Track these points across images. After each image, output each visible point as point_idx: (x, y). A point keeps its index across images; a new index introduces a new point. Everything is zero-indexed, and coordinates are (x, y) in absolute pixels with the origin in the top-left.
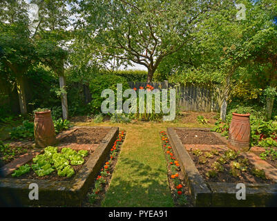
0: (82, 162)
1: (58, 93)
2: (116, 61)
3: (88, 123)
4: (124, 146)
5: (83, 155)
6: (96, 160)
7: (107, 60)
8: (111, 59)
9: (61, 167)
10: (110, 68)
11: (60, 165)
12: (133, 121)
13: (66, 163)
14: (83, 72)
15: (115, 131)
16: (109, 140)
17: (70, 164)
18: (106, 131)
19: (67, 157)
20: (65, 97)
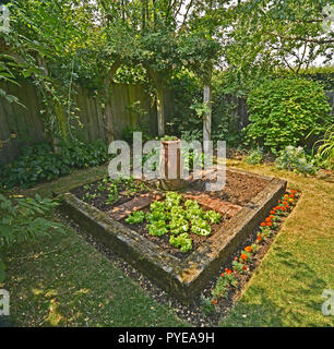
0: (207, 233)
1: (199, 112)
2: (308, 49)
3: (236, 162)
4: (289, 224)
5: (213, 221)
6: (229, 238)
7: (288, 51)
8: (299, 46)
9: (177, 231)
10: (293, 65)
11: (176, 228)
12: (322, 173)
13: (185, 228)
14: (246, 75)
15: (279, 187)
16: (262, 204)
17: (189, 231)
18: (262, 184)
19: (189, 216)
20: (209, 118)
